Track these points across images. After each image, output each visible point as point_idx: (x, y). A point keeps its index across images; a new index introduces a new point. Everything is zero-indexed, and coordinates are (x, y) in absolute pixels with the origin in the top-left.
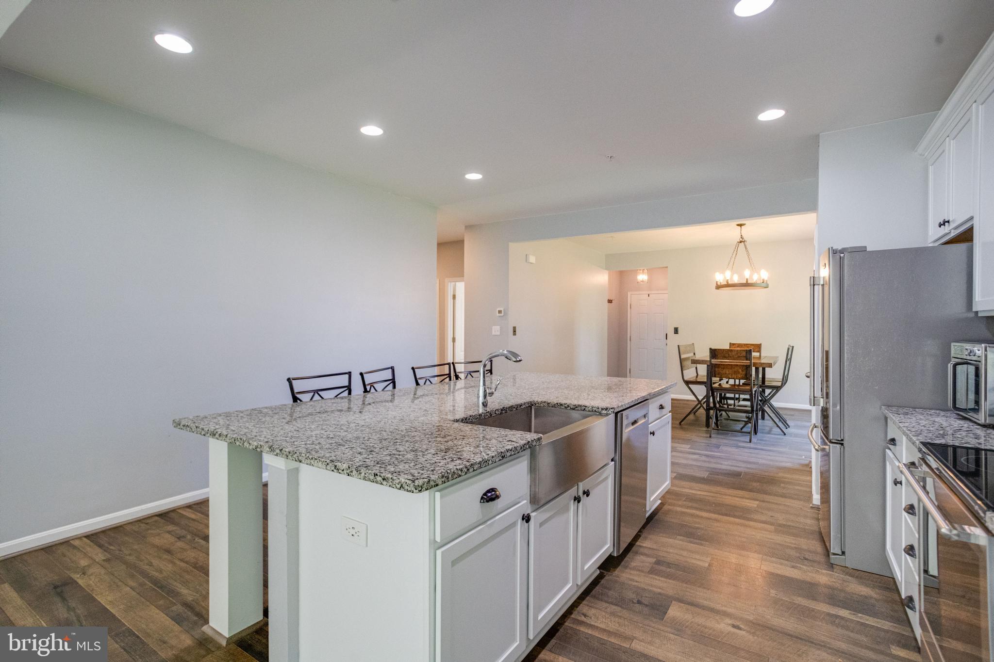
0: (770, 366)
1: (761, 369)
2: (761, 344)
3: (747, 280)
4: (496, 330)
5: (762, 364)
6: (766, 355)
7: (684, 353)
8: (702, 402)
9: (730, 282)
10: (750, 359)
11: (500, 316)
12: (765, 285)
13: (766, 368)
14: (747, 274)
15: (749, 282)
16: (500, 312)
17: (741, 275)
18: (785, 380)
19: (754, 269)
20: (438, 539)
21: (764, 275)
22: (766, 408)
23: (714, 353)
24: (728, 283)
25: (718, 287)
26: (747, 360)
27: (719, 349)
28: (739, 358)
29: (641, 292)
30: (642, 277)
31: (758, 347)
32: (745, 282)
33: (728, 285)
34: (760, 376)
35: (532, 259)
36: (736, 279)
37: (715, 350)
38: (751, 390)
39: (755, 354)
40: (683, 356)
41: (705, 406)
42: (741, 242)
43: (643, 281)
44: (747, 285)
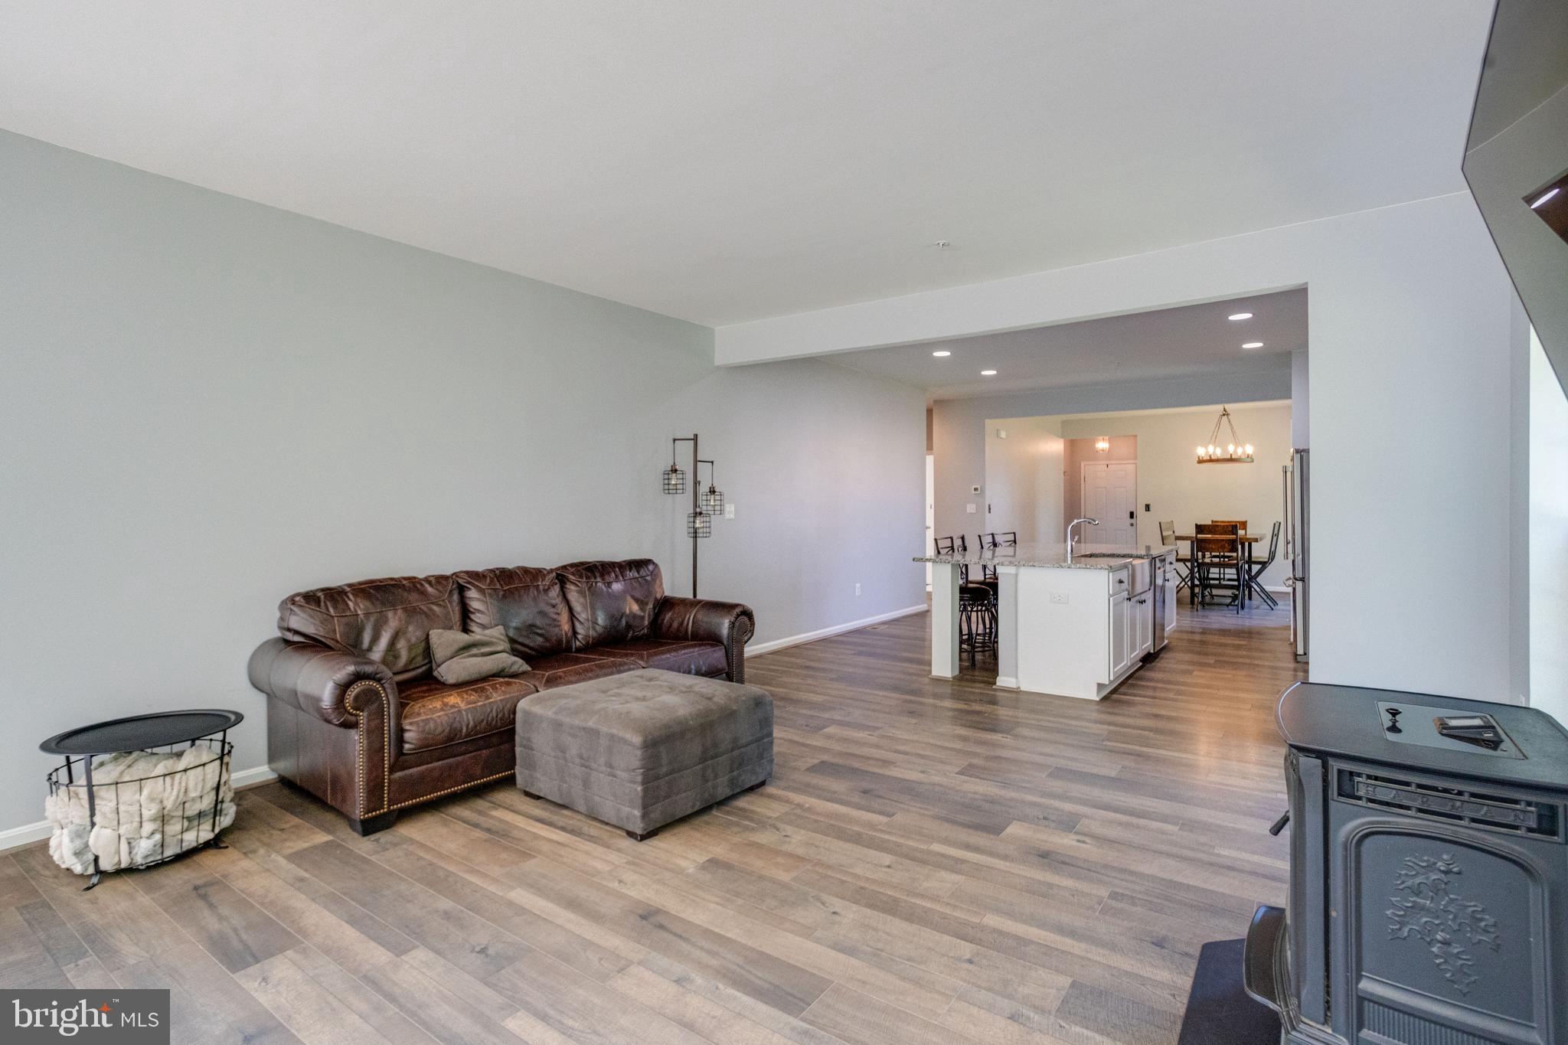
0: (1256, 540)
1: (1247, 544)
2: (1246, 522)
3: (1231, 455)
4: (971, 508)
5: (1248, 539)
6: (1251, 532)
7: (1165, 531)
8: (1186, 580)
9: (1213, 457)
10: (1236, 534)
11: (976, 494)
12: (1250, 459)
13: (1253, 543)
14: (1231, 448)
15: (1233, 457)
16: (976, 489)
17: (1225, 450)
18: (1272, 556)
19: (1238, 443)
20: (1111, 592)
21: (1249, 449)
22: (1253, 584)
23: (1200, 529)
24: (1210, 457)
25: (1201, 461)
26: (1233, 534)
27: (1205, 525)
28: (1225, 533)
29: (1097, 463)
30: (1102, 445)
31: (1244, 525)
32: (1229, 457)
33: (1211, 460)
34: (1247, 554)
35: (1003, 434)
36: (1219, 453)
37: (1201, 526)
38: (1238, 564)
39: (1241, 532)
40: (1164, 534)
41: (1189, 583)
42: (1224, 415)
43: (1103, 450)
44: (1231, 460)
